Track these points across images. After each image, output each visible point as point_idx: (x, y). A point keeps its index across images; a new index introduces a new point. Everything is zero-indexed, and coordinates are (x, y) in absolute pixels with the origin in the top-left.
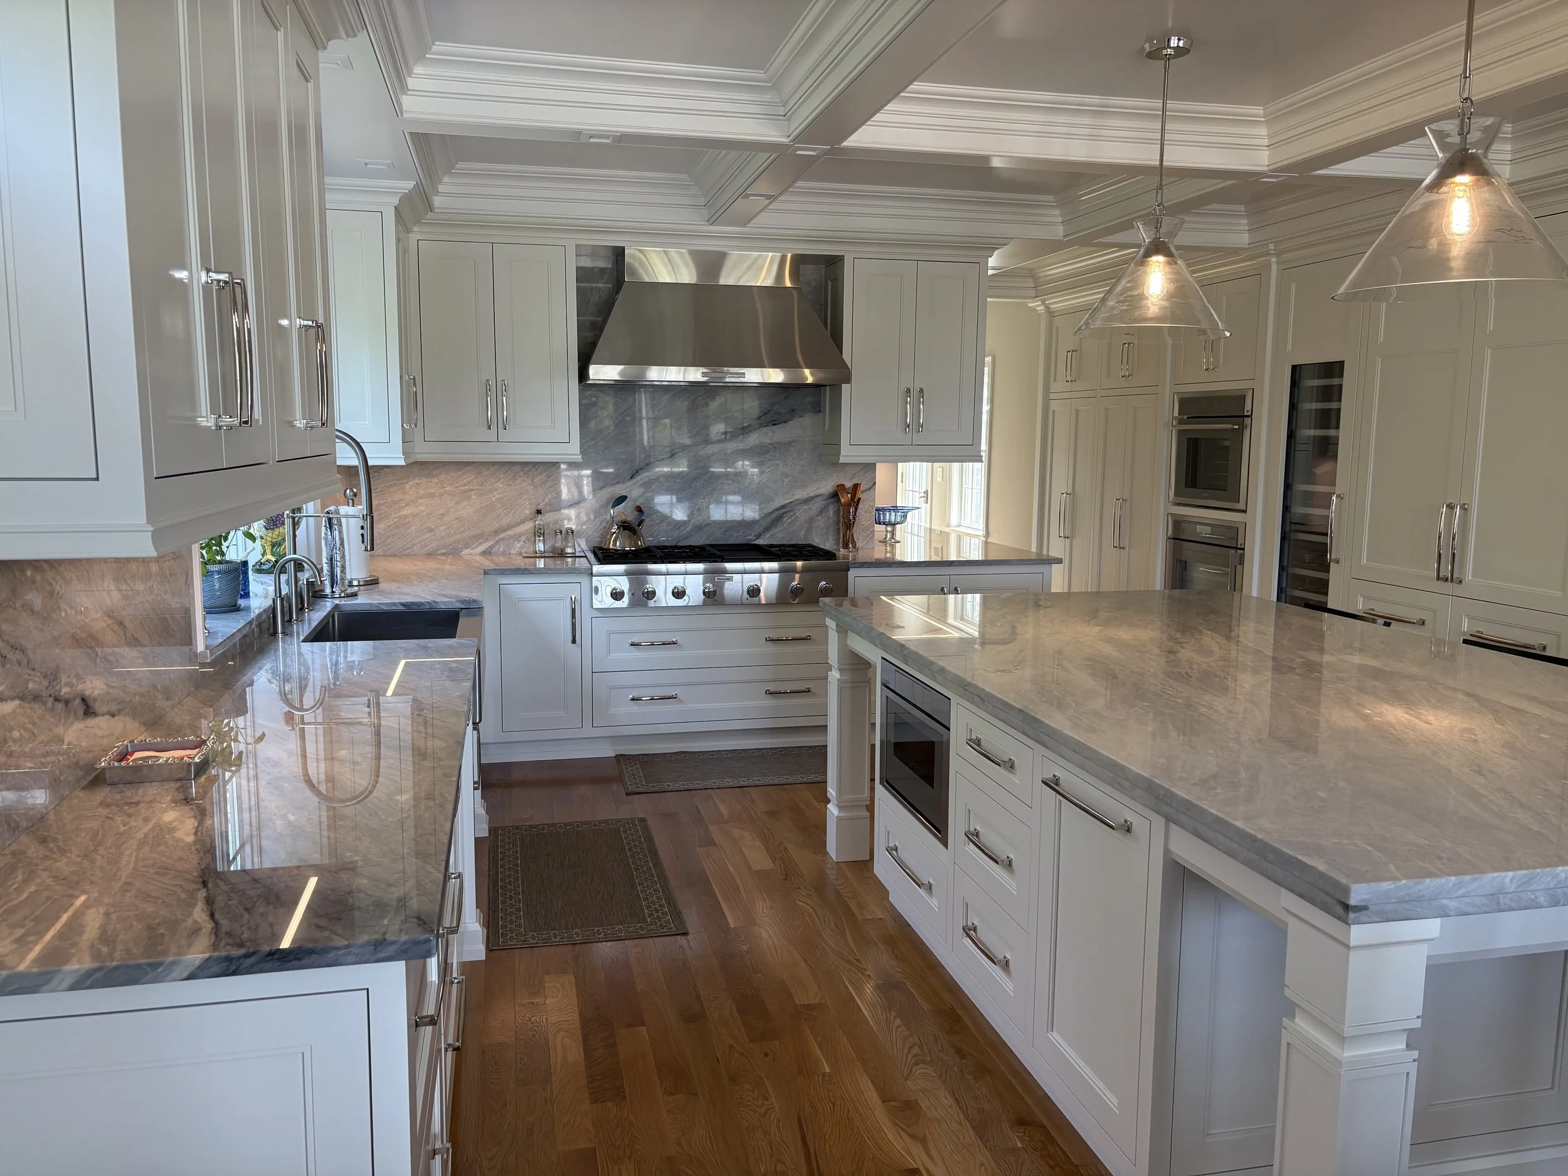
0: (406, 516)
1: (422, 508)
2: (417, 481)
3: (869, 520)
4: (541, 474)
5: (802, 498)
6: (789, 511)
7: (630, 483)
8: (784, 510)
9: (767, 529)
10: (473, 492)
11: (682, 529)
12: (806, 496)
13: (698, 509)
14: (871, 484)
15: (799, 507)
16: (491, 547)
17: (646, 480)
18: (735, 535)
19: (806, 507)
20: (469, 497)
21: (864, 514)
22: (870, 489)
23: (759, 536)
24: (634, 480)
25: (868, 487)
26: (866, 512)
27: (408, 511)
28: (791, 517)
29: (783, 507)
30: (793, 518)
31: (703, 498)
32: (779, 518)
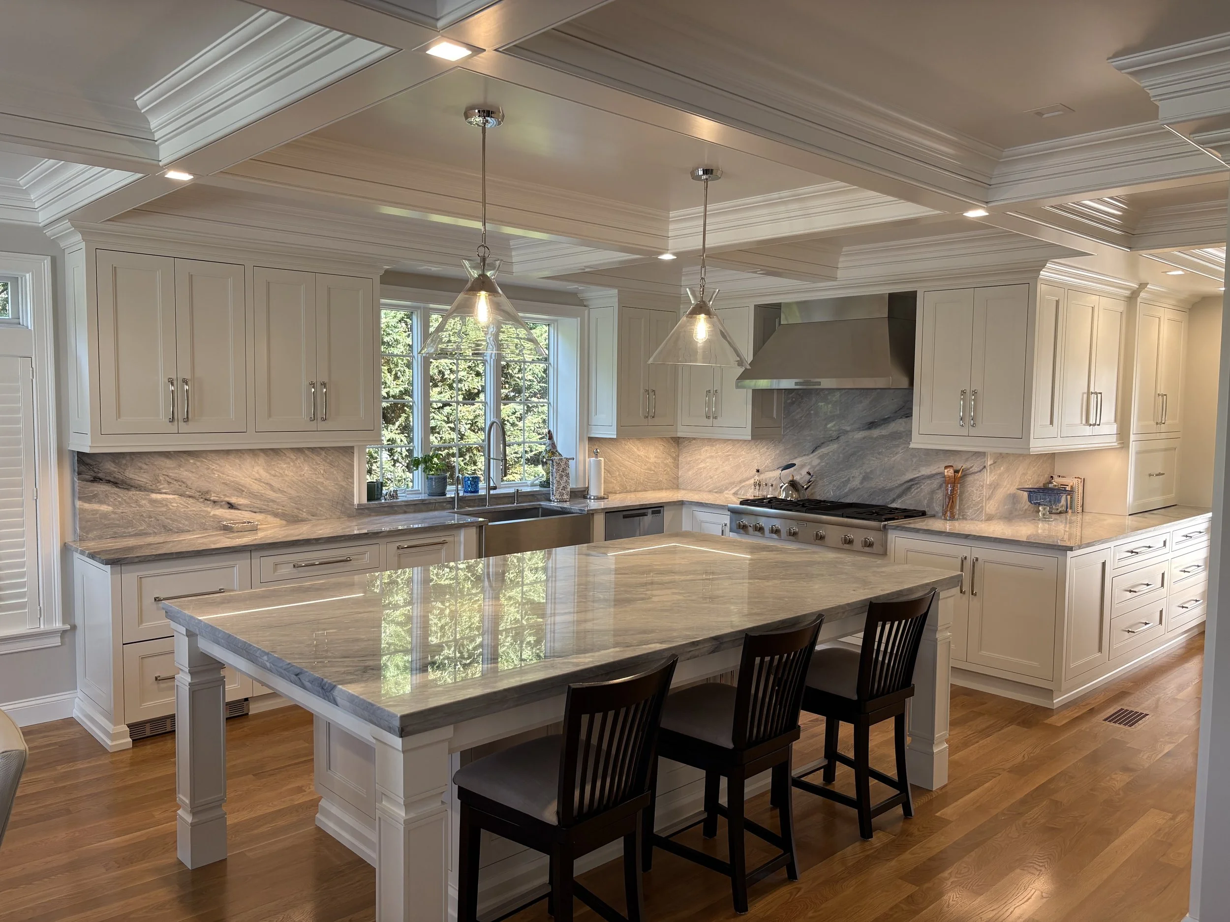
0: (700, 469)
1: (708, 464)
2: (706, 448)
3: (979, 497)
4: (764, 447)
5: (926, 474)
6: (916, 484)
7: (812, 455)
8: (913, 483)
9: (899, 496)
10: (730, 457)
11: (842, 490)
12: (929, 473)
13: (853, 477)
14: (982, 467)
15: (924, 481)
16: (738, 490)
17: (821, 454)
18: (877, 498)
19: (929, 482)
20: (729, 459)
21: (975, 491)
22: (980, 471)
23: (893, 501)
24: (814, 454)
25: (979, 469)
26: (977, 490)
27: (702, 465)
28: (917, 488)
29: (911, 480)
30: (919, 489)
31: (856, 469)
32: (909, 488)
